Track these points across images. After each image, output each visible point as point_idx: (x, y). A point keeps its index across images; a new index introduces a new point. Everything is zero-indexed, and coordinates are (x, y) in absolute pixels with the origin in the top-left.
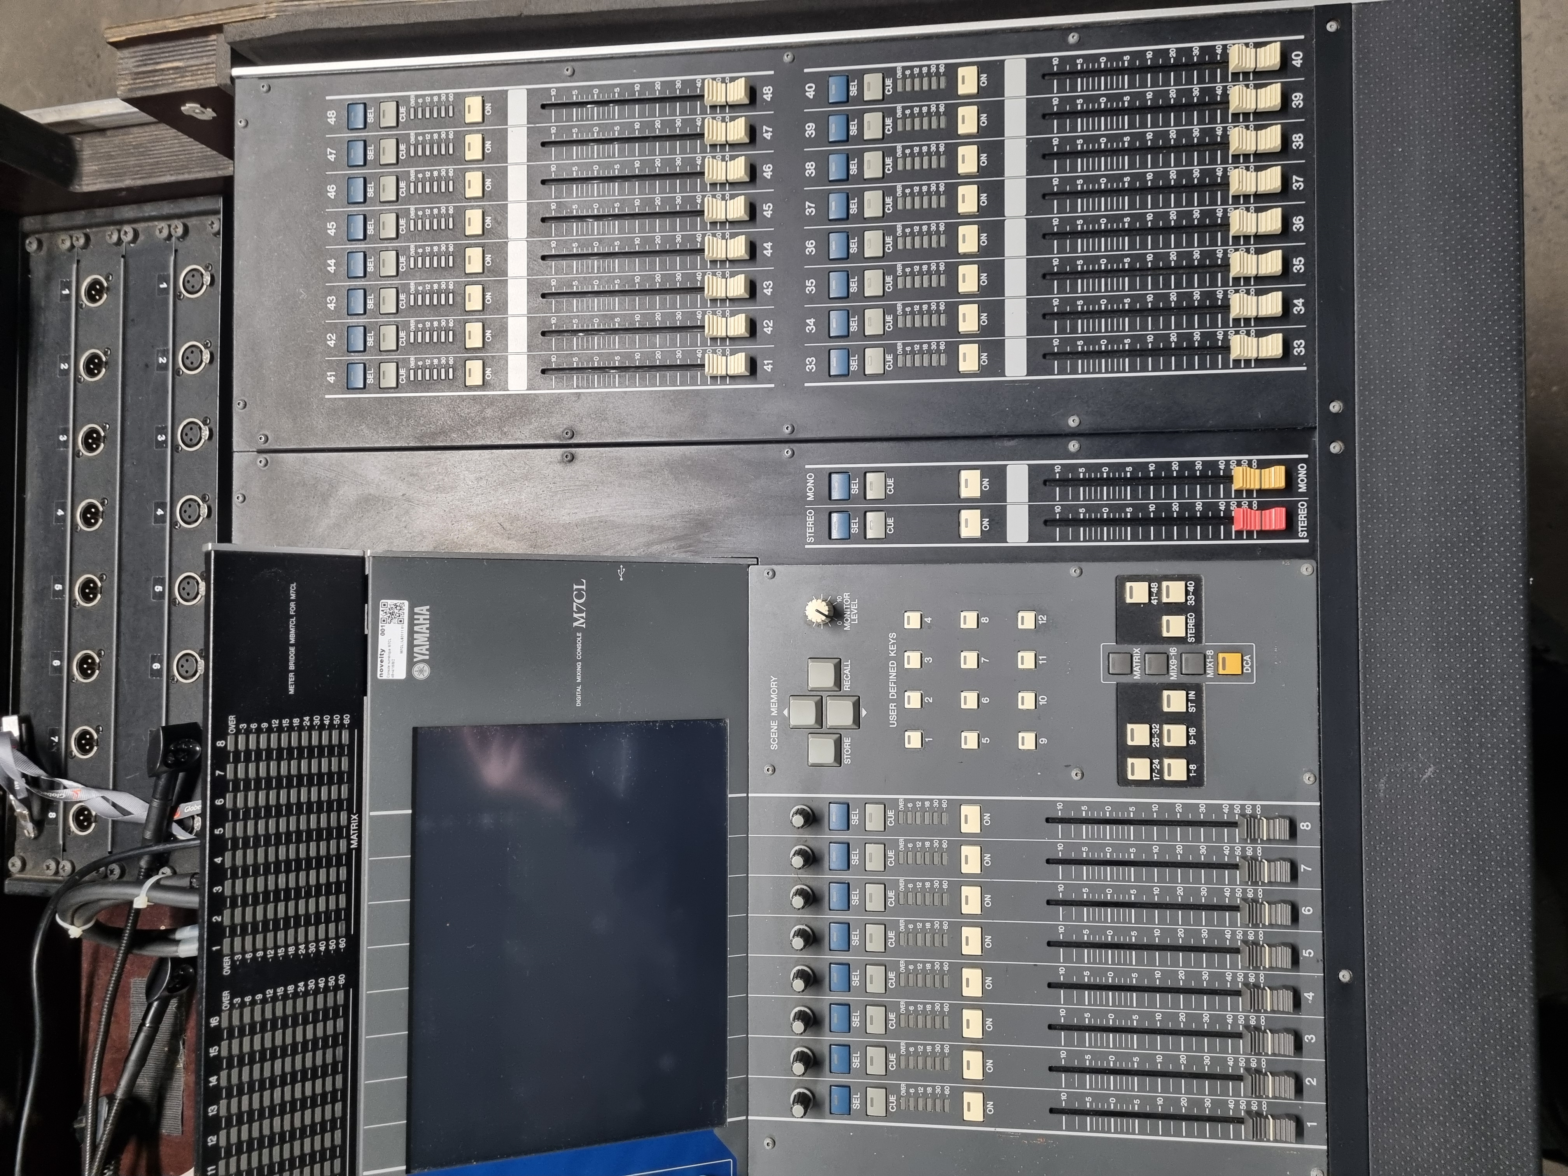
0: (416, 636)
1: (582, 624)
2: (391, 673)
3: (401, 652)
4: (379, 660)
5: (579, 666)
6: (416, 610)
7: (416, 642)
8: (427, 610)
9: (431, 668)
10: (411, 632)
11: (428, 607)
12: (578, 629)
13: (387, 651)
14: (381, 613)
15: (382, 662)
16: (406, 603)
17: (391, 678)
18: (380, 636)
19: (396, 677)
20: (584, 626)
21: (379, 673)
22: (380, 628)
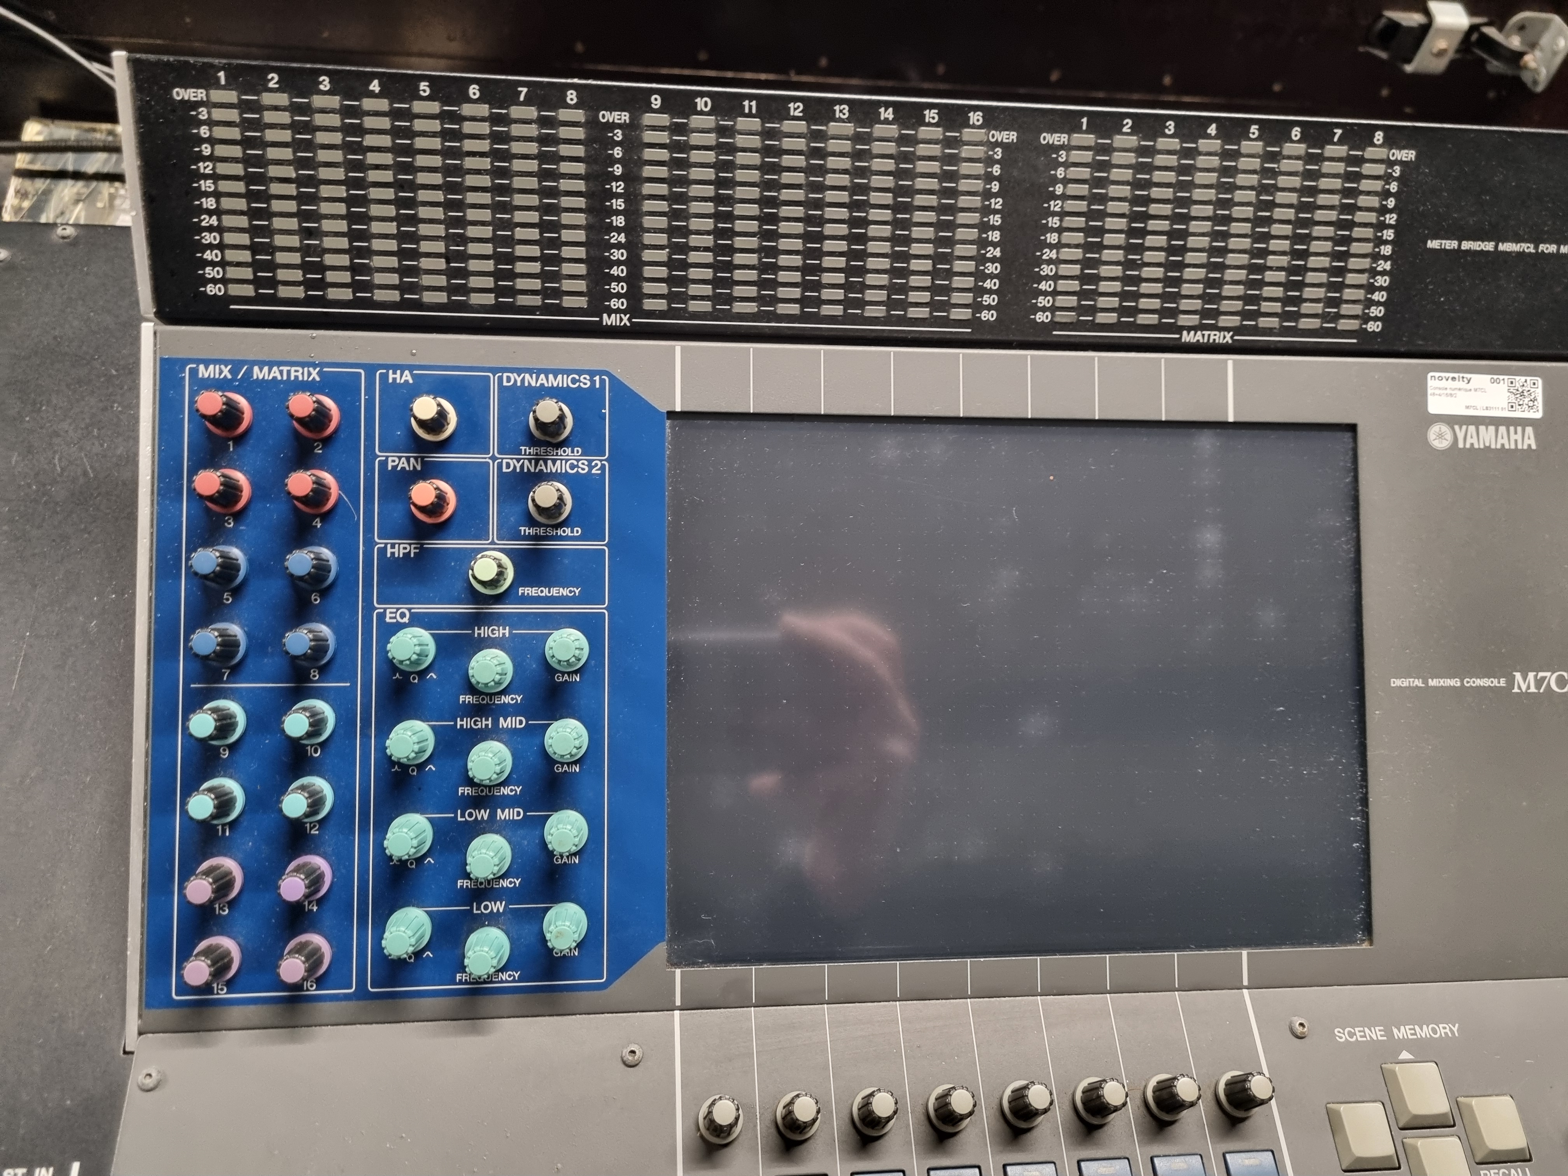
0: (1492, 429)
1: (1519, 688)
2: (1437, 392)
3: (1467, 407)
4: (1456, 375)
5: (1454, 682)
6: (1529, 430)
7: (1482, 428)
8: (1529, 446)
9: (1443, 452)
10: (1496, 422)
11: (1534, 447)
12: (1511, 681)
13: (1468, 386)
14: (1523, 379)
15: (1454, 379)
16: (1539, 415)
17: (1430, 391)
18: (1490, 376)
19: (1430, 399)
20: (1516, 690)
21: (1437, 374)
22: (1501, 377)
